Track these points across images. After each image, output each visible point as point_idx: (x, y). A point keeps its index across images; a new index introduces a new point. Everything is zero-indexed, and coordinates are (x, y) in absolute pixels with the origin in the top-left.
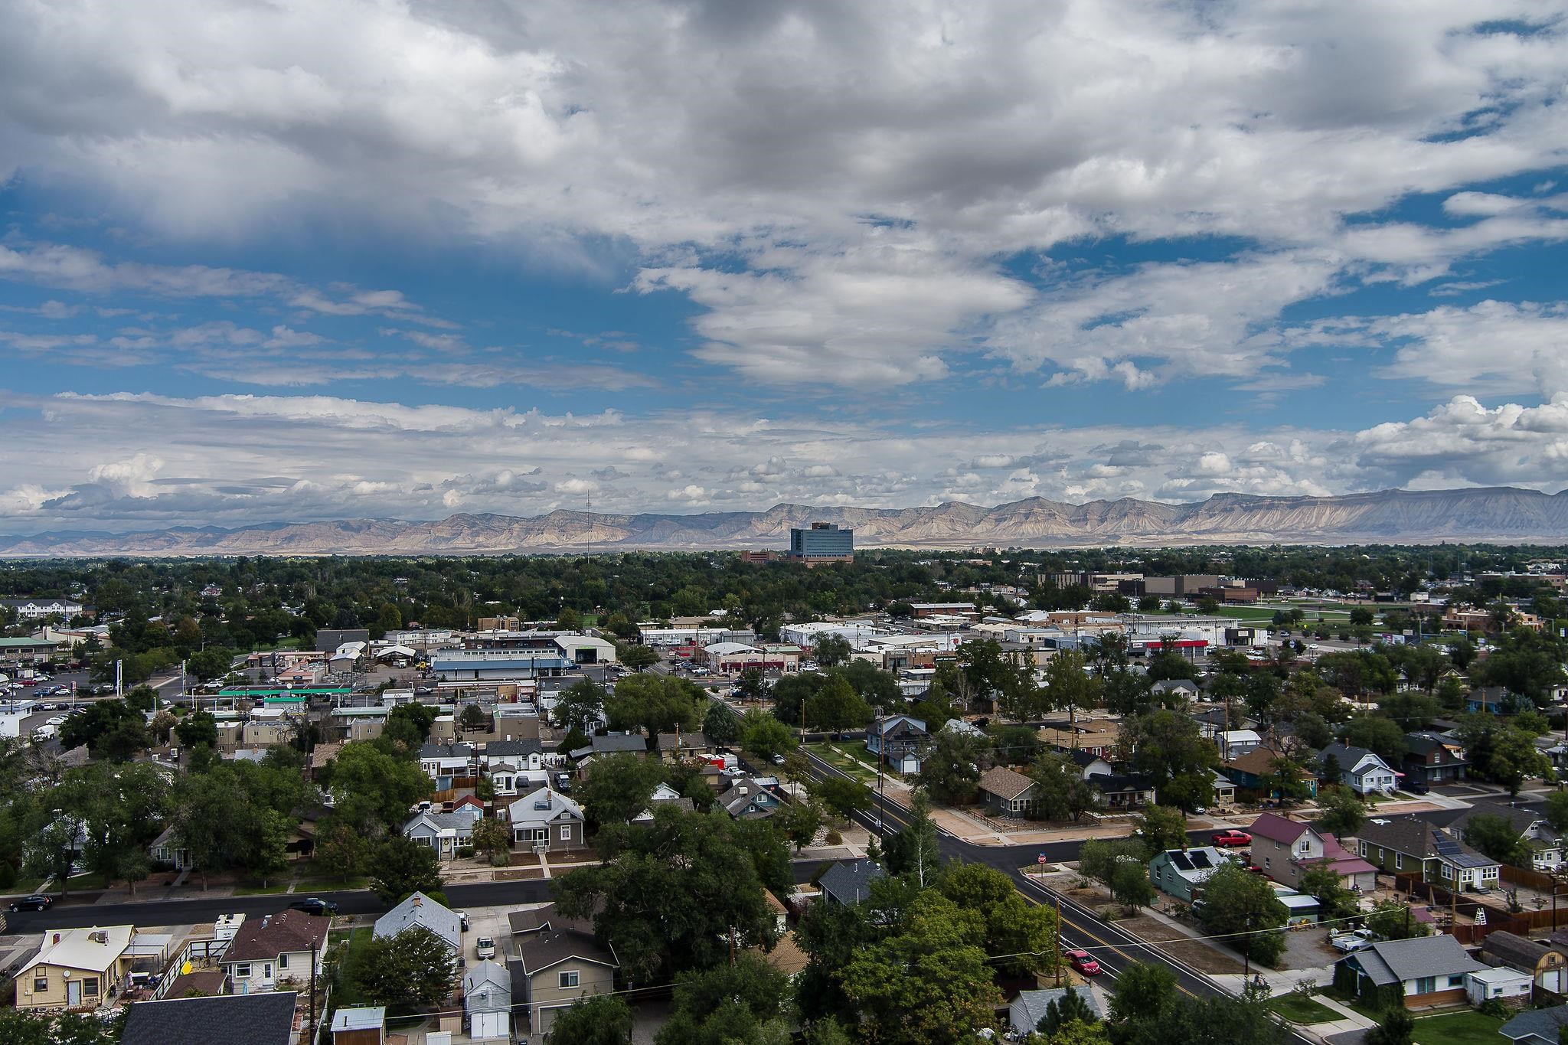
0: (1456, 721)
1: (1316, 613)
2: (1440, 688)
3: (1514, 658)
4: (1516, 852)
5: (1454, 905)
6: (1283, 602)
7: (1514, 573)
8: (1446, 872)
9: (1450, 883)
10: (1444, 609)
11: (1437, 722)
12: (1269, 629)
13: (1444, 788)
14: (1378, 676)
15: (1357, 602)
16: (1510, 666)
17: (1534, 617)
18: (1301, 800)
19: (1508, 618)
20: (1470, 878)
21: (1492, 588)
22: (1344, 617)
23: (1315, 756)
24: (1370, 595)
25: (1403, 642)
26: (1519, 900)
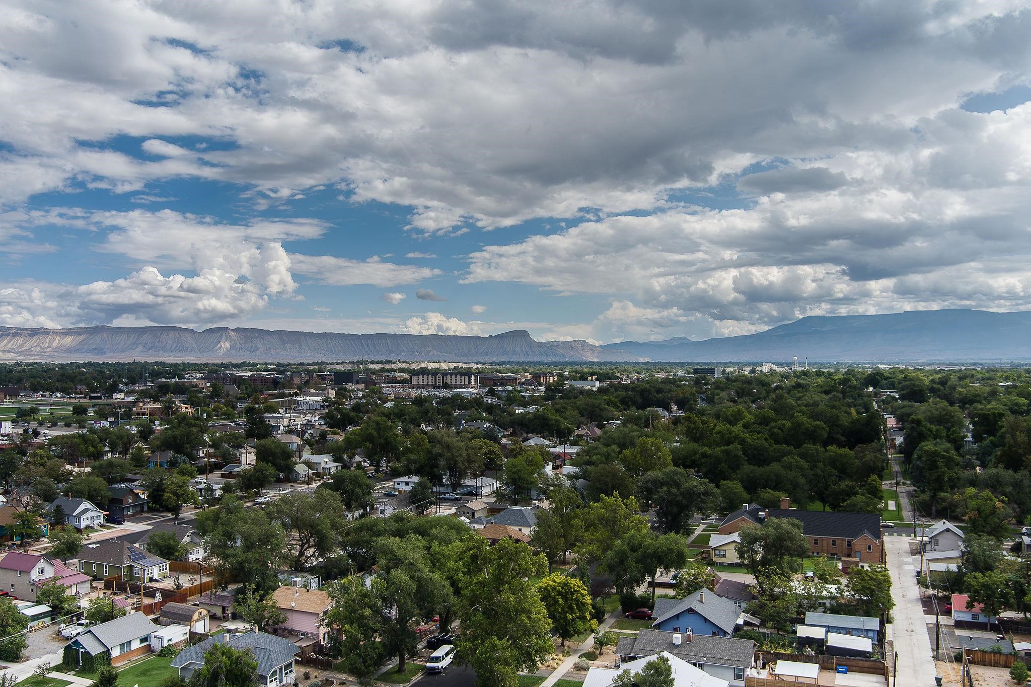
0: (142, 474)
1: (48, 409)
2: (132, 454)
3: (177, 432)
4: (179, 552)
5: (142, 592)
6: (24, 402)
7: (177, 380)
8: (137, 571)
9: (139, 579)
10: (134, 403)
11: (130, 476)
12: (12, 421)
13: (135, 519)
14: (91, 449)
15: (77, 400)
16: (175, 437)
17: (189, 407)
18: (37, 539)
19: (173, 407)
20: (151, 573)
21: (164, 389)
22: (68, 411)
23: (48, 507)
24: (86, 396)
25: (108, 426)
26: (181, 582)
